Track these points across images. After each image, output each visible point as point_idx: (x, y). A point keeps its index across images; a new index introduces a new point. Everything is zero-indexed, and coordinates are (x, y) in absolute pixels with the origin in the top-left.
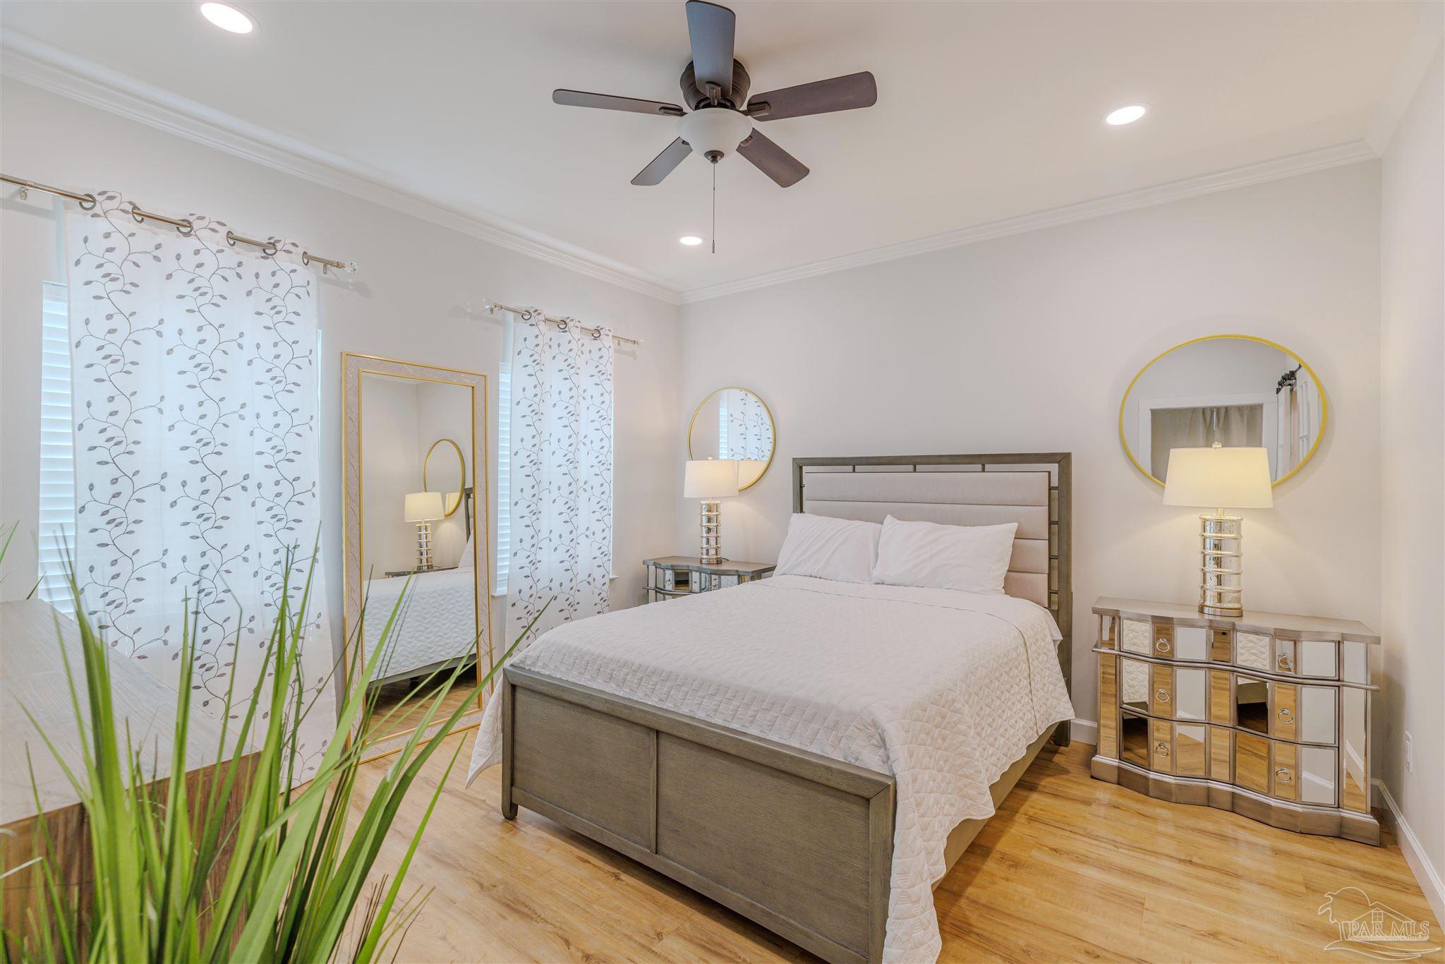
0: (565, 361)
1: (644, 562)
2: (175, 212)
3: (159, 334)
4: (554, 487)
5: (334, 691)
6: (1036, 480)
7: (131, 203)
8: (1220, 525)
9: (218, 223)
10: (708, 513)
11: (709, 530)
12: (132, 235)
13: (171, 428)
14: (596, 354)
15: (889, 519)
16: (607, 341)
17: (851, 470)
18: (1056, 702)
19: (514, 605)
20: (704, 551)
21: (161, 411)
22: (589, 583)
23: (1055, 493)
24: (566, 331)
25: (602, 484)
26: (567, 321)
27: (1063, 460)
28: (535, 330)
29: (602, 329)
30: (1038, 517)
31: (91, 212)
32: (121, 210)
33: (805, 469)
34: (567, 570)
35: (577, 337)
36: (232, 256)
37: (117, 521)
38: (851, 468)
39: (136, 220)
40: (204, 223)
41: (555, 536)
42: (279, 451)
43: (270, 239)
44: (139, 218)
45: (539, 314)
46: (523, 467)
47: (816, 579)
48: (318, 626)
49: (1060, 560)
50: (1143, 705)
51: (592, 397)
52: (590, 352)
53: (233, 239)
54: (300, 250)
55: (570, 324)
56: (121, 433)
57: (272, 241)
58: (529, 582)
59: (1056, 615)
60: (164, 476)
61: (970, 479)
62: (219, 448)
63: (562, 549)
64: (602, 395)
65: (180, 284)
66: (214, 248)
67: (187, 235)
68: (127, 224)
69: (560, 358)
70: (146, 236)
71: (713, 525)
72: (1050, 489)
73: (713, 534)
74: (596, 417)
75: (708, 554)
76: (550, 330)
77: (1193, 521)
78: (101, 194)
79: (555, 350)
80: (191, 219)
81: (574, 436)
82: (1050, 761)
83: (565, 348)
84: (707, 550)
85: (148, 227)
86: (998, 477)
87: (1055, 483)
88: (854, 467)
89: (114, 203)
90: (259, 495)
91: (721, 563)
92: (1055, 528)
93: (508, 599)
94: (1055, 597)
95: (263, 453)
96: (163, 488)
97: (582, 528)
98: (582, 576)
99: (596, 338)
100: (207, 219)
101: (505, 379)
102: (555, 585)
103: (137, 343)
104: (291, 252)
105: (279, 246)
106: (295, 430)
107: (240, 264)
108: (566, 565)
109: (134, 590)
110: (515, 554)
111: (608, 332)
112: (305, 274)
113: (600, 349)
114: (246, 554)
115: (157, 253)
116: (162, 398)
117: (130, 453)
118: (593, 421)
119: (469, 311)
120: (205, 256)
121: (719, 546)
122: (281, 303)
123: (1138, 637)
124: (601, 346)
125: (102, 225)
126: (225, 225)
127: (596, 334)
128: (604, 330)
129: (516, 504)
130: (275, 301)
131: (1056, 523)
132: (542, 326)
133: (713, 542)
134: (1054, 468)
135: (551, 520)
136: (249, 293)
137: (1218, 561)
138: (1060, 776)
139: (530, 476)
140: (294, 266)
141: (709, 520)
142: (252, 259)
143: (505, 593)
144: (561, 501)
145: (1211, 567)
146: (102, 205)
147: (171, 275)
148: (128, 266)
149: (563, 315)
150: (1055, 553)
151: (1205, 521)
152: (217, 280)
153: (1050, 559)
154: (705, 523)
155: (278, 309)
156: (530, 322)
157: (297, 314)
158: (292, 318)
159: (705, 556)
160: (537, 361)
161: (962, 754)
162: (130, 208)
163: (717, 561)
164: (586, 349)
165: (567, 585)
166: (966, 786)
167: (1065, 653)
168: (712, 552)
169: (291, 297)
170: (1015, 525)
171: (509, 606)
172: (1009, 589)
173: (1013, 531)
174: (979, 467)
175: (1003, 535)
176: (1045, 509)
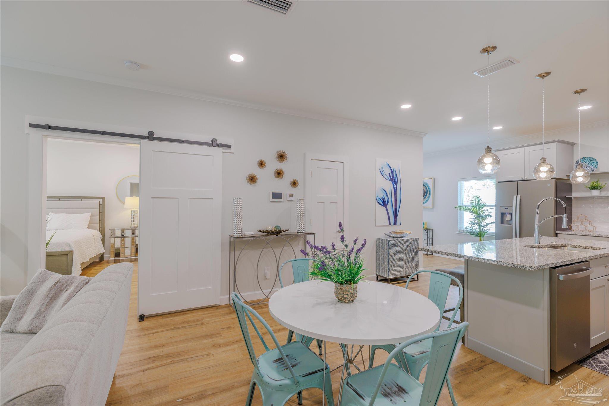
6: (96, 203)
8: (134, 211)
18: (101, 249)
23: (101, 206)
27: (103, 199)
30: (97, 211)
49: (102, 220)
50: (119, 249)
59: (101, 233)
61: (78, 202)
72: (100, 205)
77: (130, 211)
86: (86, 202)
87: (101, 203)
92: (101, 213)
94: (101, 229)
123: (118, 233)
131: (101, 212)
134: (101, 200)
137: (134, 221)
145: (132, 222)
150: (101, 219)
151: (132, 211)
153: (100, 213)
167: (103, 240)
170: (91, 213)
172: (89, 227)
173: (90, 215)
174: (81, 199)
175: (87, 216)
176: (99, 209)
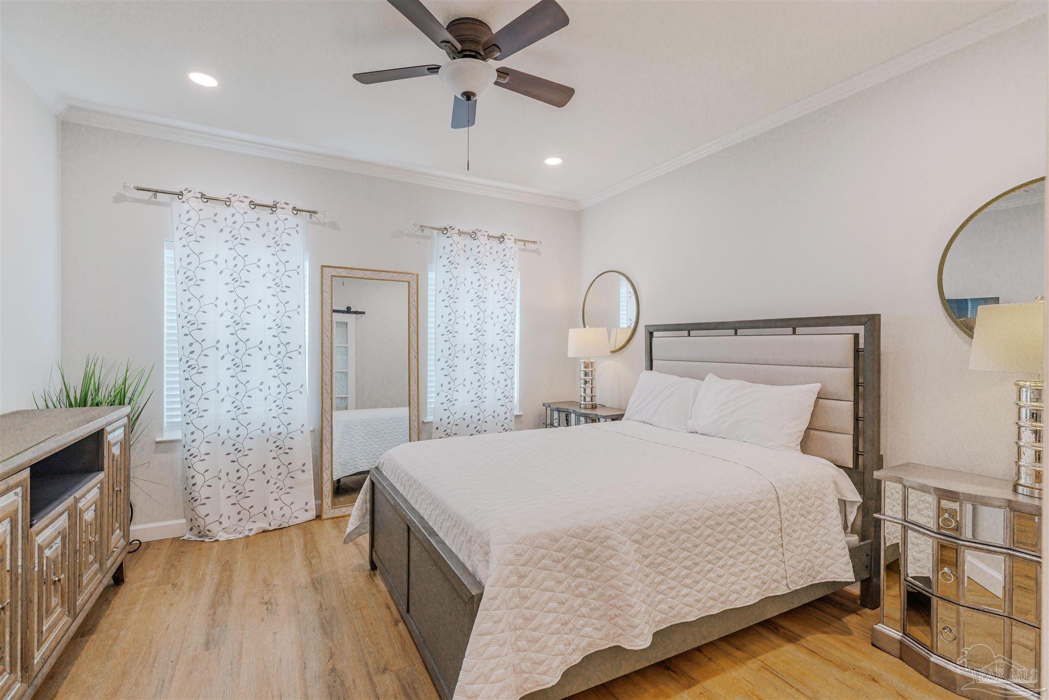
0: (475, 260)
1: (543, 404)
2: (223, 195)
3: (216, 263)
4: (467, 349)
5: (312, 472)
6: (845, 342)
7: (199, 193)
9: (244, 197)
10: (585, 369)
11: (586, 382)
12: (201, 210)
13: (222, 315)
14: (501, 254)
15: (709, 377)
16: (509, 243)
17: (687, 335)
19: (437, 428)
20: (583, 398)
21: (216, 306)
22: (494, 417)
23: (862, 354)
24: (476, 239)
25: (505, 347)
26: (477, 232)
27: (872, 322)
28: (450, 241)
29: (505, 235)
30: (843, 379)
31: (181, 201)
32: (195, 197)
33: (655, 334)
34: (476, 407)
35: (484, 243)
36: (252, 215)
37: (193, 366)
38: (686, 333)
39: (204, 202)
40: (236, 198)
41: (467, 383)
42: (279, 327)
43: (274, 202)
44: (206, 200)
45: (453, 229)
46: (443, 335)
47: (648, 425)
48: (302, 432)
49: (867, 422)
50: (926, 580)
51: (498, 285)
52: (497, 252)
53: (254, 205)
54: (291, 207)
55: (479, 234)
56: (195, 319)
57: (275, 203)
58: (447, 413)
60: (218, 342)
61: (781, 342)
62: (245, 326)
63: (472, 392)
64: (505, 282)
65: (226, 235)
66: (242, 211)
67: (229, 206)
68: (198, 204)
69: (472, 258)
70: (210, 208)
71: (588, 378)
72: (855, 350)
73: (589, 385)
74: (501, 298)
75: (585, 400)
76: (465, 239)
78: (186, 190)
79: (468, 253)
80: (230, 197)
81: (481, 313)
82: (839, 619)
83: (475, 250)
84: (585, 398)
85: (210, 205)
86: (807, 339)
87: (861, 344)
88: (689, 331)
89: (191, 194)
90: (269, 353)
91: (596, 408)
92: (861, 389)
93: (434, 424)
95: (271, 328)
96: (217, 349)
97: (489, 378)
98: (489, 412)
99: (501, 242)
100: (238, 196)
101: (431, 275)
102: (467, 417)
103: (203, 269)
104: (284, 208)
105: (278, 206)
106: (287, 314)
107: (258, 219)
108: (475, 403)
109: (203, 405)
110: (438, 394)
111: (510, 237)
112: (293, 220)
113: (504, 250)
114: (261, 387)
115: (215, 218)
116: (217, 298)
117: (200, 329)
118: (499, 302)
119: (406, 232)
120: (238, 217)
121: (594, 394)
122: (280, 239)
124: (505, 247)
125: (186, 207)
126: (248, 198)
127: (501, 239)
128: (507, 236)
129: (439, 360)
130: (277, 239)
131: (862, 385)
132: (456, 238)
133: (588, 391)
134: (860, 330)
135: (464, 371)
136: (264, 236)
137: (1038, 435)
138: (836, 636)
139: (447, 341)
140: (287, 217)
141: (586, 374)
142: (265, 214)
143: (432, 420)
144: (472, 358)
145: (1028, 440)
146: (187, 195)
147: (222, 230)
148: (199, 227)
149: (474, 228)
150: (861, 414)
151: (1020, 388)
152: (243, 229)
154: (583, 376)
155: (278, 243)
156: (447, 235)
157: (287, 245)
158: (285, 247)
159: (583, 402)
160: (452, 262)
161: (612, 587)
162: (199, 195)
163: (592, 406)
164: (494, 251)
165: (476, 418)
166: (616, 616)
168: (588, 399)
169: (285, 235)
170: (818, 386)
171: (434, 430)
172: (805, 446)
173: (817, 390)
174: (790, 330)
175: (806, 393)
176: (850, 371)
